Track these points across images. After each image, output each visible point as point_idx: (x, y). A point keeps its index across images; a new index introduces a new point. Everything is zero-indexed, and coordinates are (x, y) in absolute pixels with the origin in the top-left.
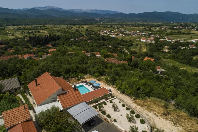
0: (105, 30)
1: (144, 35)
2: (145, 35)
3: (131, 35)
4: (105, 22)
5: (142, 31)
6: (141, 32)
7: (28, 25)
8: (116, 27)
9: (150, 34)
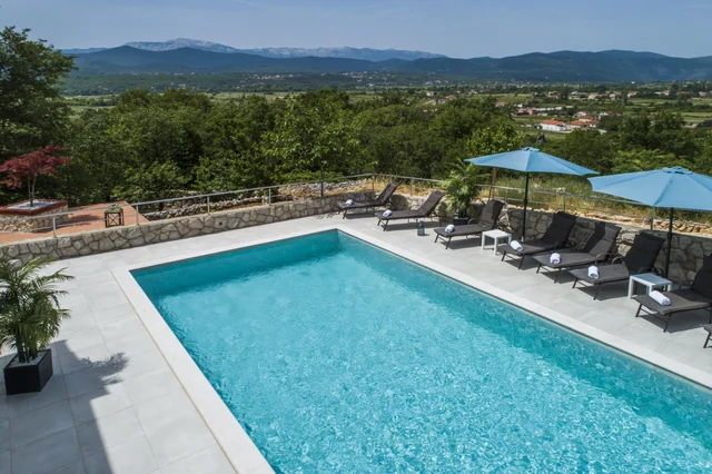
4: (384, 85)
5: (534, 104)
6: (530, 105)
7: (96, 93)
8: (428, 95)
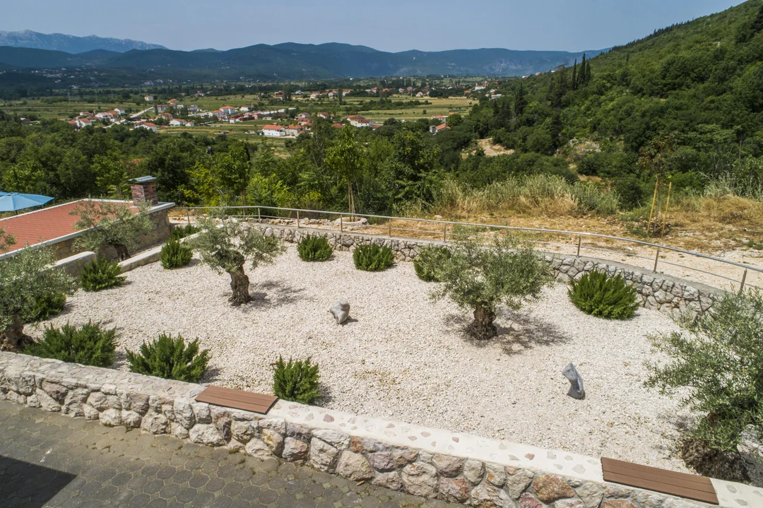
0: (100, 111)
1: (269, 119)
2: (276, 117)
3: (221, 122)
4: (93, 87)
5: (260, 107)
6: (256, 109)
8: (147, 99)
9: (293, 115)
